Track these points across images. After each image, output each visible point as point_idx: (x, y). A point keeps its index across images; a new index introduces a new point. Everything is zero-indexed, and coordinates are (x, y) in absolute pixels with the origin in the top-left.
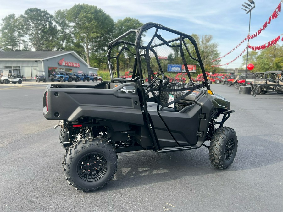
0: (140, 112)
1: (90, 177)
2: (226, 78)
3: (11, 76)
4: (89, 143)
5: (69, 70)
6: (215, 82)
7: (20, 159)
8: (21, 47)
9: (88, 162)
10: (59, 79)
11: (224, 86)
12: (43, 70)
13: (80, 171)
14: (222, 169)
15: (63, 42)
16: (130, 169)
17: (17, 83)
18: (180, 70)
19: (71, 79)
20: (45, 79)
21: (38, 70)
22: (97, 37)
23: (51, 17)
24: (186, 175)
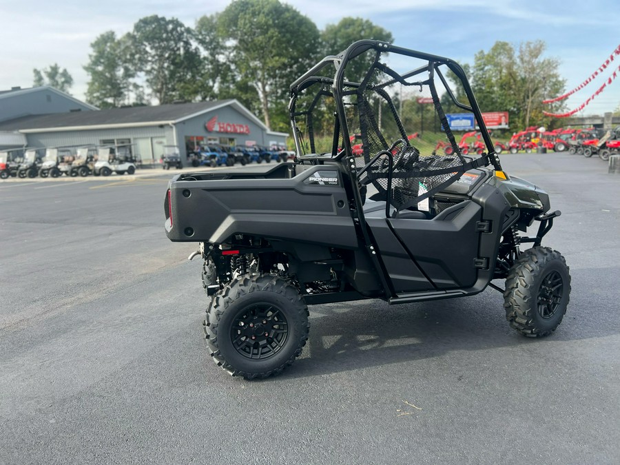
0: (348, 223)
1: (255, 351)
2: (581, 137)
3: (113, 159)
4: (251, 285)
5: (228, 140)
6: (554, 149)
7: (130, 321)
8: (130, 98)
9: (251, 321)
10: (208, 161)
11: (576, 156)
12: (175, 144)
13: (236, 339)
14: (533, 338)
15: (214, 82)
16: (339, 337)
17: (126, 173)
18: (472, 125)
19: (233, 160)
20: (179, 163)
21: (166, 144)
22: (283, 67)
23: (188, 31)
24: (453, 349)
